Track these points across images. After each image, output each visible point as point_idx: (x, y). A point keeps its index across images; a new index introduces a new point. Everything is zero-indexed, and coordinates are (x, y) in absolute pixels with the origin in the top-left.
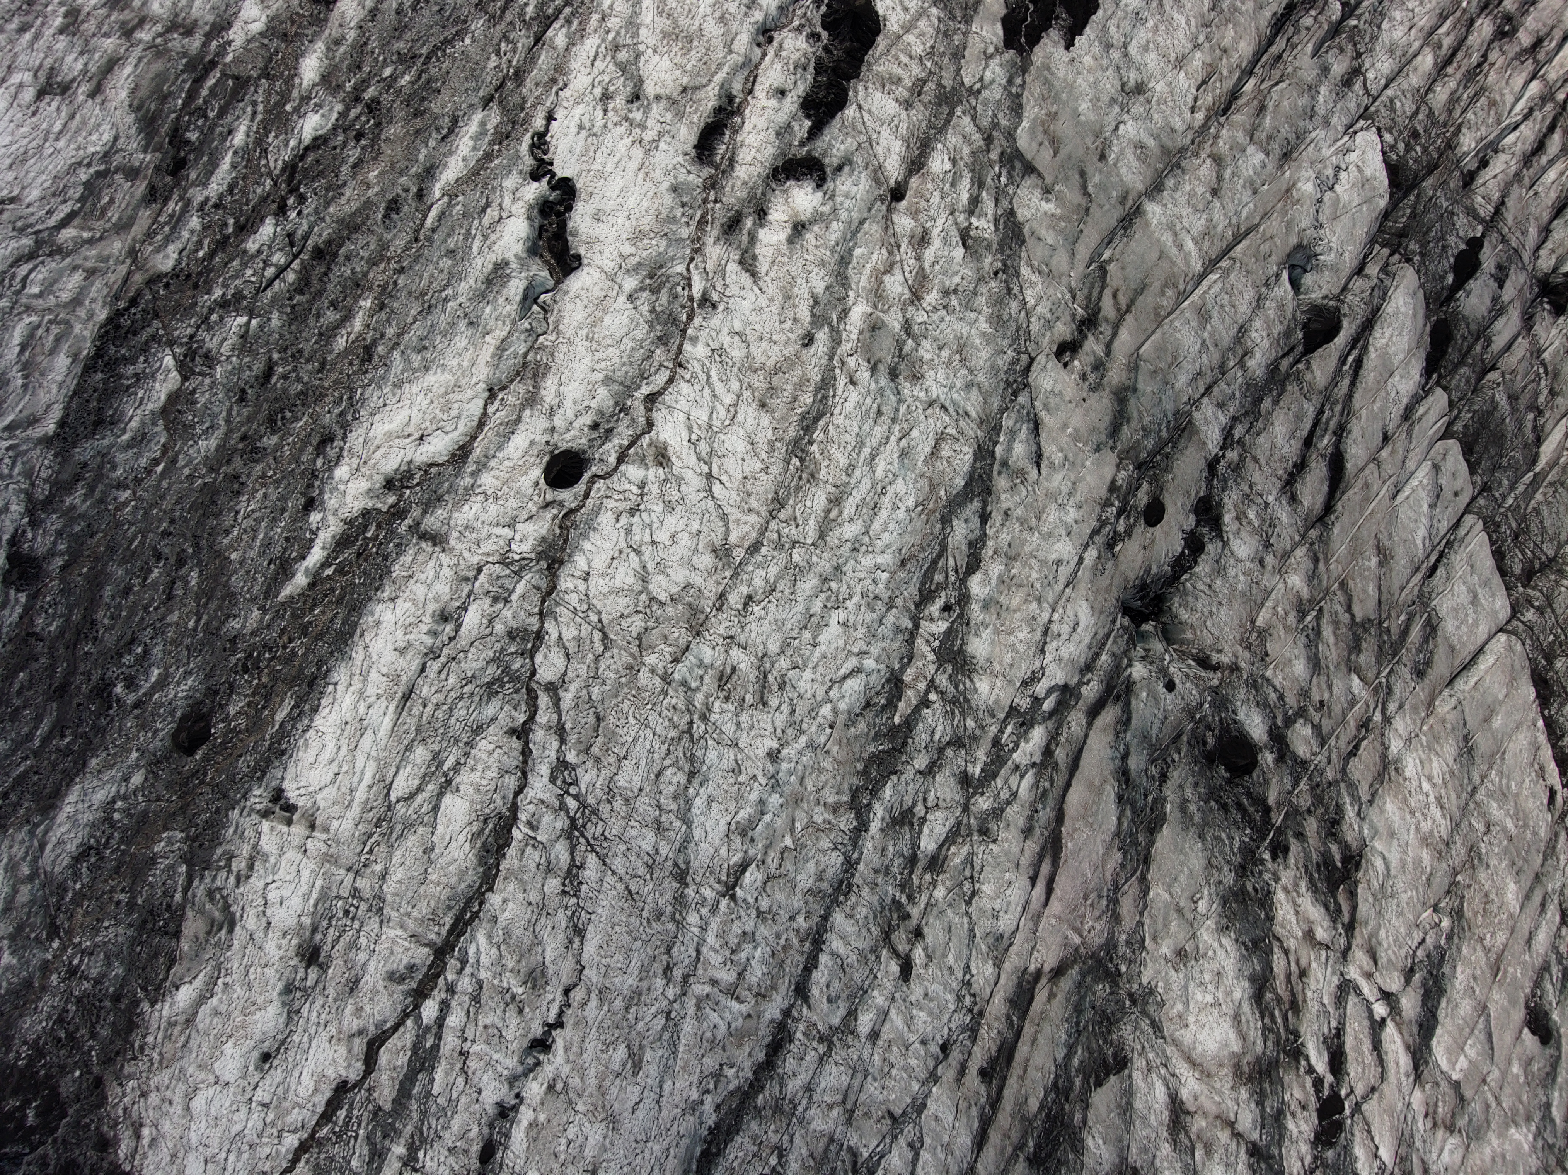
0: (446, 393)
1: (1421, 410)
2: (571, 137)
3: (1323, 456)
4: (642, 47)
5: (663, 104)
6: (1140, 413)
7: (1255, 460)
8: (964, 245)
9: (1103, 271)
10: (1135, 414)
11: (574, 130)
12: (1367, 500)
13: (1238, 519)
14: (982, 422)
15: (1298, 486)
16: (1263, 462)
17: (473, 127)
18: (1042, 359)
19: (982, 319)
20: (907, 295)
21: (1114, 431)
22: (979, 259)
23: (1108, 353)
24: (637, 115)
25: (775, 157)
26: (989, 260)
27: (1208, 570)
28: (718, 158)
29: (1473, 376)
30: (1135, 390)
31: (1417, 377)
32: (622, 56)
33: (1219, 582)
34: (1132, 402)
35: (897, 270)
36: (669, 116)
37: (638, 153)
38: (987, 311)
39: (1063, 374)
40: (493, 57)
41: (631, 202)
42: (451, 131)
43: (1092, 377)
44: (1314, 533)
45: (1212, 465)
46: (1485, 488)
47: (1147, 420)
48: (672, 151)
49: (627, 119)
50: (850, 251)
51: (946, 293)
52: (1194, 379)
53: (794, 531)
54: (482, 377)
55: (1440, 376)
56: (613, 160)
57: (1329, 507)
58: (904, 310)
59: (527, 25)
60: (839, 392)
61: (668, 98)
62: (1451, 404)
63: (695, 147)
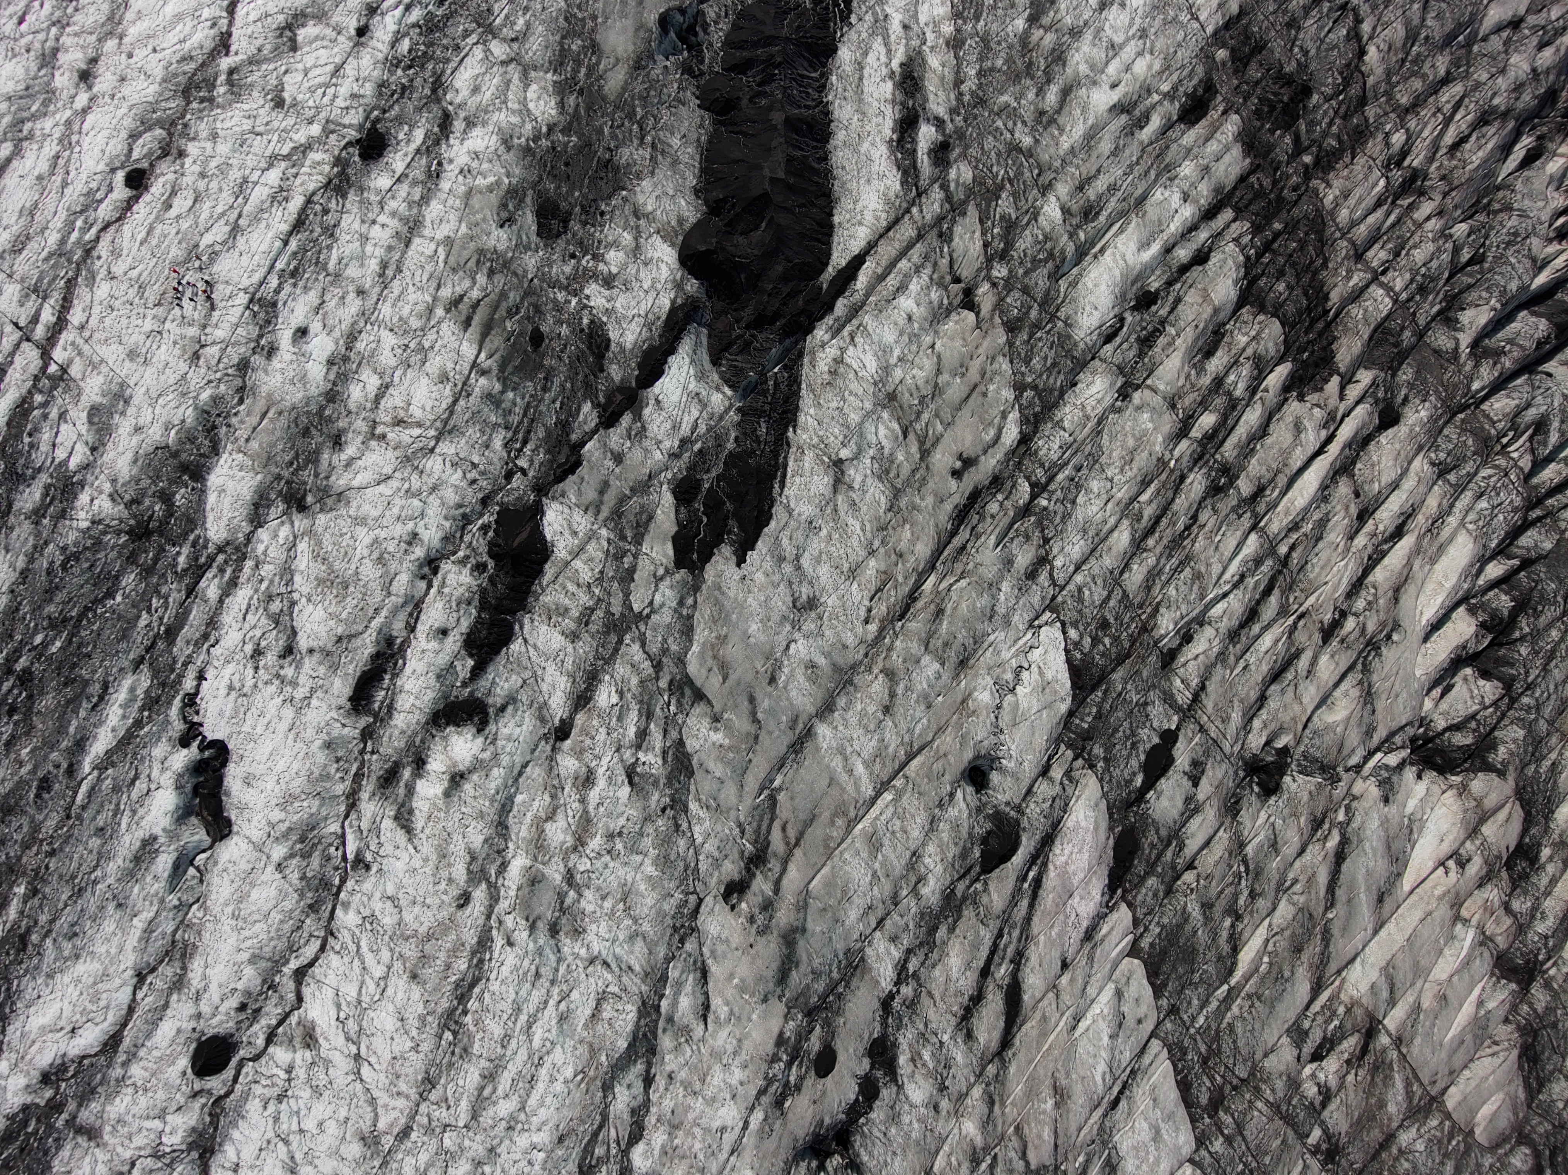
0: (95, 983)
1: (1104, 931)
2: (220, 700)
3: (1000, 987)
4: (296, 596)
5: (316, 657)
6: (809, 955)
7: (930, 995)
8: (631, 783)
9: (773, 800)
10: (804, 957)
11: (223, 691)
12: (1044, 1034)
13: (913, 1060)
14: (647, 975)
15: (974, 1020)
16: (937, 997)
17: (122, 695)
18: (709, 900)
19: (648, 861)
20: (570, 841)
21: (783, 977)
22: (646, 797)
23: (777, 891)
24: (289, 672)
25: (435, 701)
26: (656, 796)
27: (882, 1116)
28: (376, 706)
29: (1162, 888)
30: (804, 930)
31: (1098, 898)
32: (276, 606)
33: (893, 1130)
34: (801, 944)
35: (560, 816)
36: (322, 670)
37: (288, 713)
38: (653, 852)
39: (730, 917)
40: (144, 615)
41: (281, 766)
42: (101, 698)
43: (760, 919)
44: (991, 1070)
45: (886, 1004)
46: (1173, 1010)
47: (816, 962)
48: (325, 707)
49: (278, 676)
50: (511, 799)
51: (611, 836)
52: (865, 914)
53: (445, 1113)
54: (130, 963)
55: (1125, 891)
56: (263, 721)
57: (1006, 1042)
58: (566, 860)
59: (179, 576)
60: (496, 955)
61: (322, 650)
62: (1136, 922)
63: (350, 699)
